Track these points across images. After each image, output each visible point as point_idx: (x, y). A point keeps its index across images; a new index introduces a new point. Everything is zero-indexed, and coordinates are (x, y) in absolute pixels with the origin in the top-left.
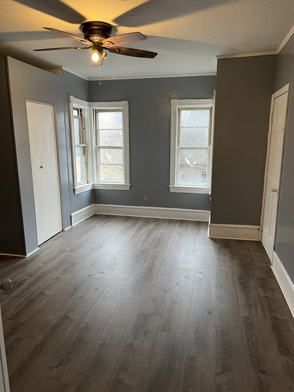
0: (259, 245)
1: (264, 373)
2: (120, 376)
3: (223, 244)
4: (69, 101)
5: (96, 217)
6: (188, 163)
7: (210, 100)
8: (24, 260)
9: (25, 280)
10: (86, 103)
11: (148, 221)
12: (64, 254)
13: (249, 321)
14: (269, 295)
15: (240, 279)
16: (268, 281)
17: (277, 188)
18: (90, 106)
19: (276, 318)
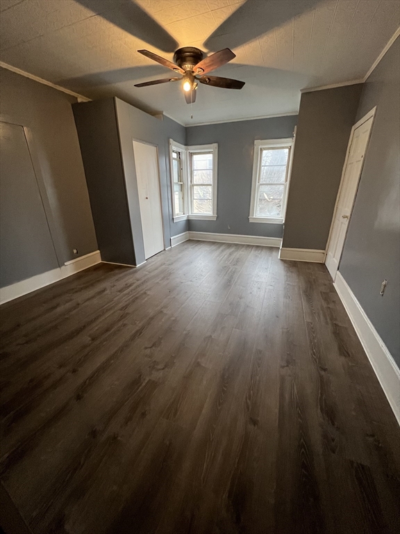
0: (323, 266)
1: (325, 370)
2: (199, 360)
3: (291, 265)
4: (169, 144)
5: (189, 241)
6: (266, 197)
7: (290, 139)
8: (134, 269)
9: (134, 283)
10: (183, 146)
11: (229, 245)
12: (164, 266)
13: (312, 326)
14: (331, 306)
15: (305, 292)
16: (330, 295)
17: (349, 215)
18: (186, 149)
19: (336, 325)
